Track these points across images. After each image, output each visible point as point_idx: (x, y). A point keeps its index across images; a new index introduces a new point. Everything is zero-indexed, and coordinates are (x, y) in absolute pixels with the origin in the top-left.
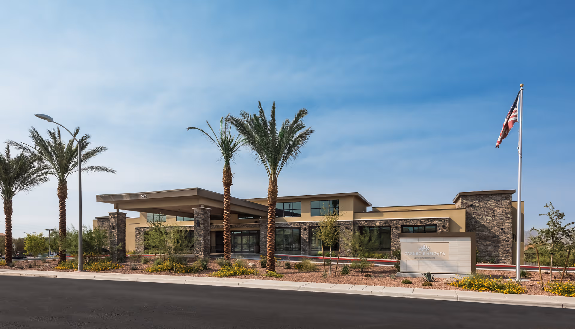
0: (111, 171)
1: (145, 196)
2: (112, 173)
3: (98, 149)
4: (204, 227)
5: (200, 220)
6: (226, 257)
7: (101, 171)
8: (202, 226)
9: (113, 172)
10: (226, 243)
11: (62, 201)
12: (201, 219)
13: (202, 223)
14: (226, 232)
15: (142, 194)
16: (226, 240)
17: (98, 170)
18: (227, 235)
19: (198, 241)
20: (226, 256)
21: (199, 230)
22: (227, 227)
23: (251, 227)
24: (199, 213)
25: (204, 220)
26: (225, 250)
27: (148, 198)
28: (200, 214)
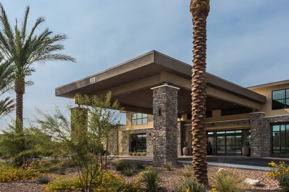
0: (70, 59)
1: (94, 80)
2: (71, 62)
3: (57, 37)
4: (167, 115)
5: (161, 104)
6: (197, 165)
7: (59, 60)
8: (164, 114)
9: (72, 60)
10: (196, 136)
11: (19, 96)
12: (163, 104)
13: (165, 109)
14: (197, 112)
15: (90, 78)
16: (196, 131)
17: (56, 58)
18: (199, 118)
19: (159, 137)
20: (197, 163)
21: (161, 121)
22: (198, 103)
23: (238, 124)
24: (160, 94)
25: (167, 104)
26: (195, 151)
27: (97, 82)
28: (161, 96)
